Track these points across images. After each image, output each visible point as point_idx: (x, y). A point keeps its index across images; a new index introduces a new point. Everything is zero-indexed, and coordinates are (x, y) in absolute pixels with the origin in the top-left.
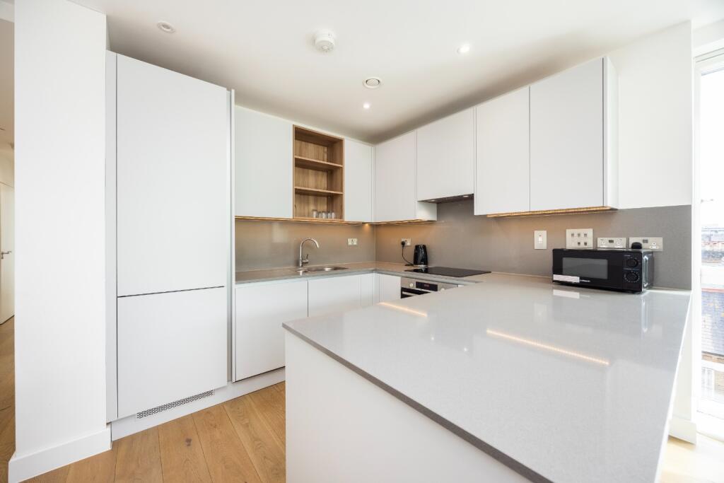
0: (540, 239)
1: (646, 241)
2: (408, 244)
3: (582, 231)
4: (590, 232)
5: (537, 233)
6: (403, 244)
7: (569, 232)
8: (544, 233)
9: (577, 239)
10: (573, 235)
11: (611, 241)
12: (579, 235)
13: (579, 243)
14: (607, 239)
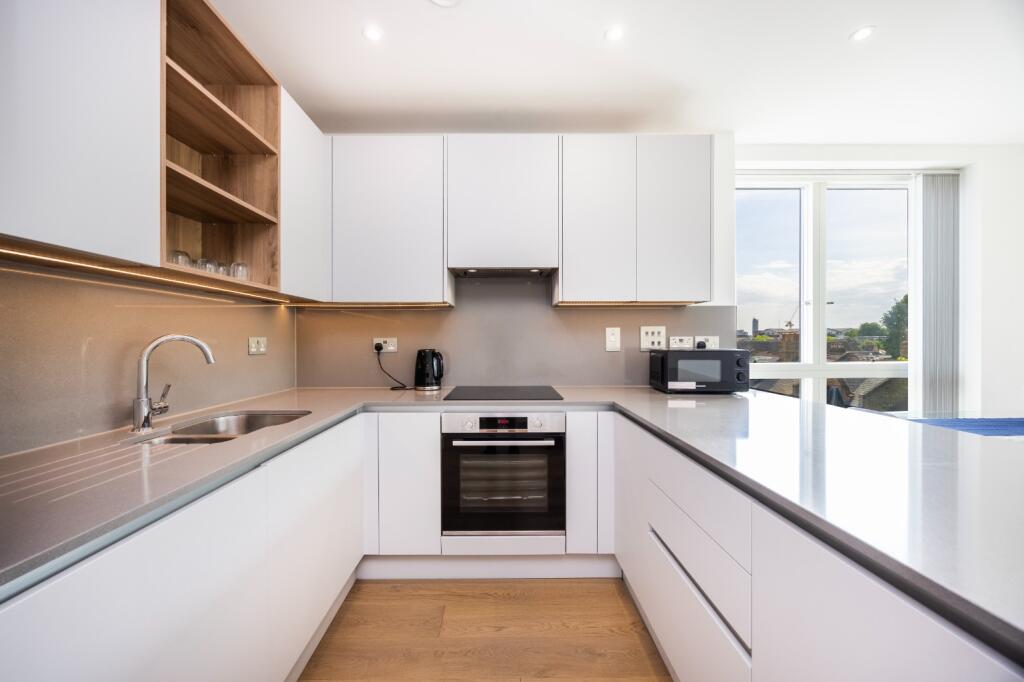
0: (612, 338)
1: (708, 340)
2: (391, 346)
3: (656, 329)
4: (663, 329)
5: (609, 330)
6: (379, 348)
7: (644, 329)
8: (617, 330)
9: (651, 338)
10: (647, 333)
11: (681, 340)
12: (653, 333)
13: (653, 343)
14: (677, 338)
